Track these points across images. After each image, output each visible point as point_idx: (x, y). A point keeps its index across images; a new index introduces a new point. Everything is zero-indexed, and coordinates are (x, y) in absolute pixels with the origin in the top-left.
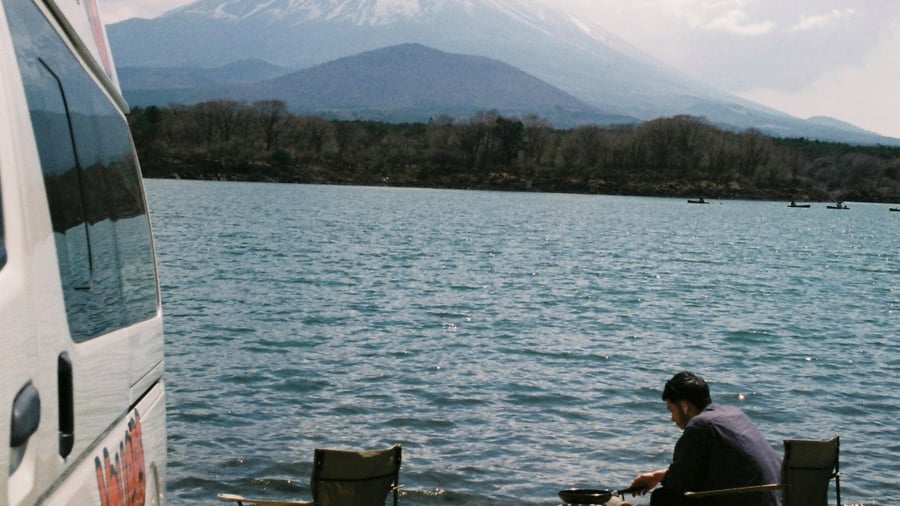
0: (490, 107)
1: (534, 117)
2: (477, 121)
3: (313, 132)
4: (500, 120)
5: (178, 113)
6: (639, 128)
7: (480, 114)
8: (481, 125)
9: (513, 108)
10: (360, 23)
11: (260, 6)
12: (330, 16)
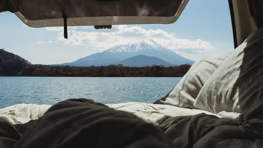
0: (154, 64)
1: (162, 65)
2: (153, 66)
3: (127, 69)
4: (157, 66)
5: (106, 67)
6: (179, 66)
7: (153, 65)
8: (153, 67)
9: (158, 64)
10: (133, 52)
11: (118, 50)
12: (129, 51)
